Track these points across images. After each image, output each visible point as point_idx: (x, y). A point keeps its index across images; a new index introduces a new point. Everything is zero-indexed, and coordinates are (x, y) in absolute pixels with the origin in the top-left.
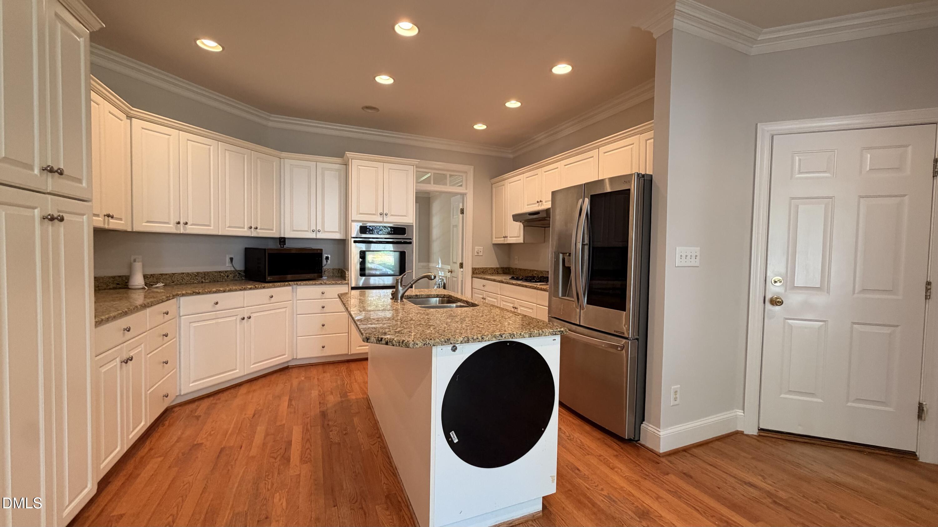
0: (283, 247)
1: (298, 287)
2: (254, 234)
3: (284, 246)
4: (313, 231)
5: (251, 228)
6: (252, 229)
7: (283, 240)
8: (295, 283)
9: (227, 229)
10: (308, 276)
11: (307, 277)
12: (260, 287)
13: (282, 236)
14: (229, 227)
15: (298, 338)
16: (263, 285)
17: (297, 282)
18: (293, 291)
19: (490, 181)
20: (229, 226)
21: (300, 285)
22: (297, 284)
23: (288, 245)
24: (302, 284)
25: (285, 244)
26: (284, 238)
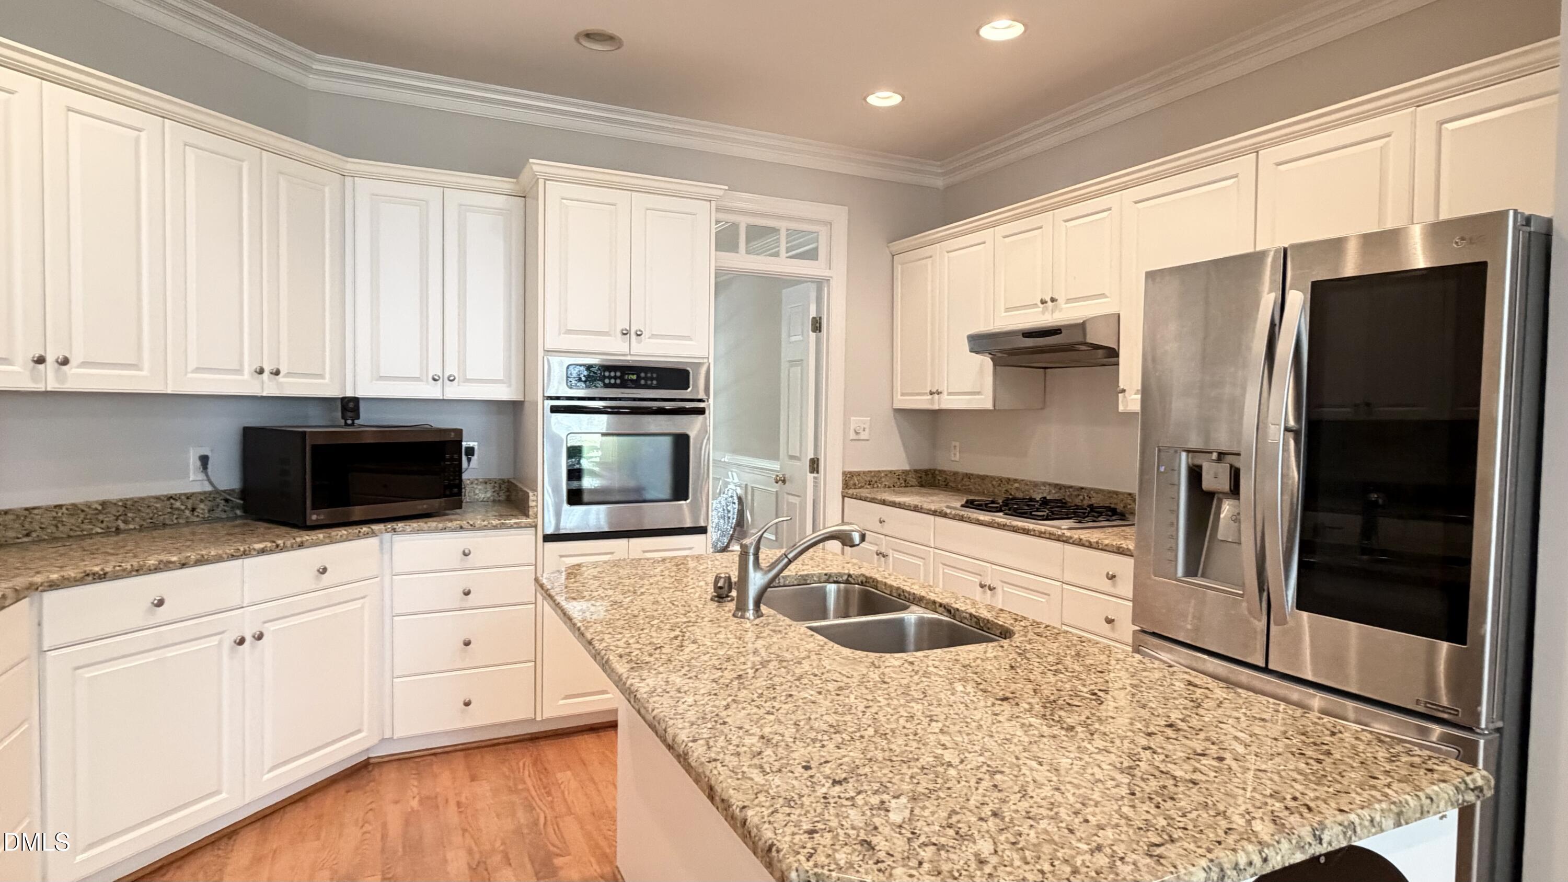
0: (353, 424)
1: (396, 538)
2: (270, 388)
3: (356, 421)
4: (435, 380)
5: (261, 371)
6: (266, 375)
7: (351, 405)
8: (389, 526)
9: (190, 375)
10: (423, 506)
11: (420, 507)
12: (288, 543)
13: (349, 394)
14: (198, 370)
15: (395, 680)
16: (298, 540)
17: (394, 525)
18: (381, 549)
19: (888, 247)
20: (197, 368)
21: (403, 532)
22: (394, 530)
23: (367, 417)
24: (408, 529)
25: (358, 418)
26: (356, 400)
